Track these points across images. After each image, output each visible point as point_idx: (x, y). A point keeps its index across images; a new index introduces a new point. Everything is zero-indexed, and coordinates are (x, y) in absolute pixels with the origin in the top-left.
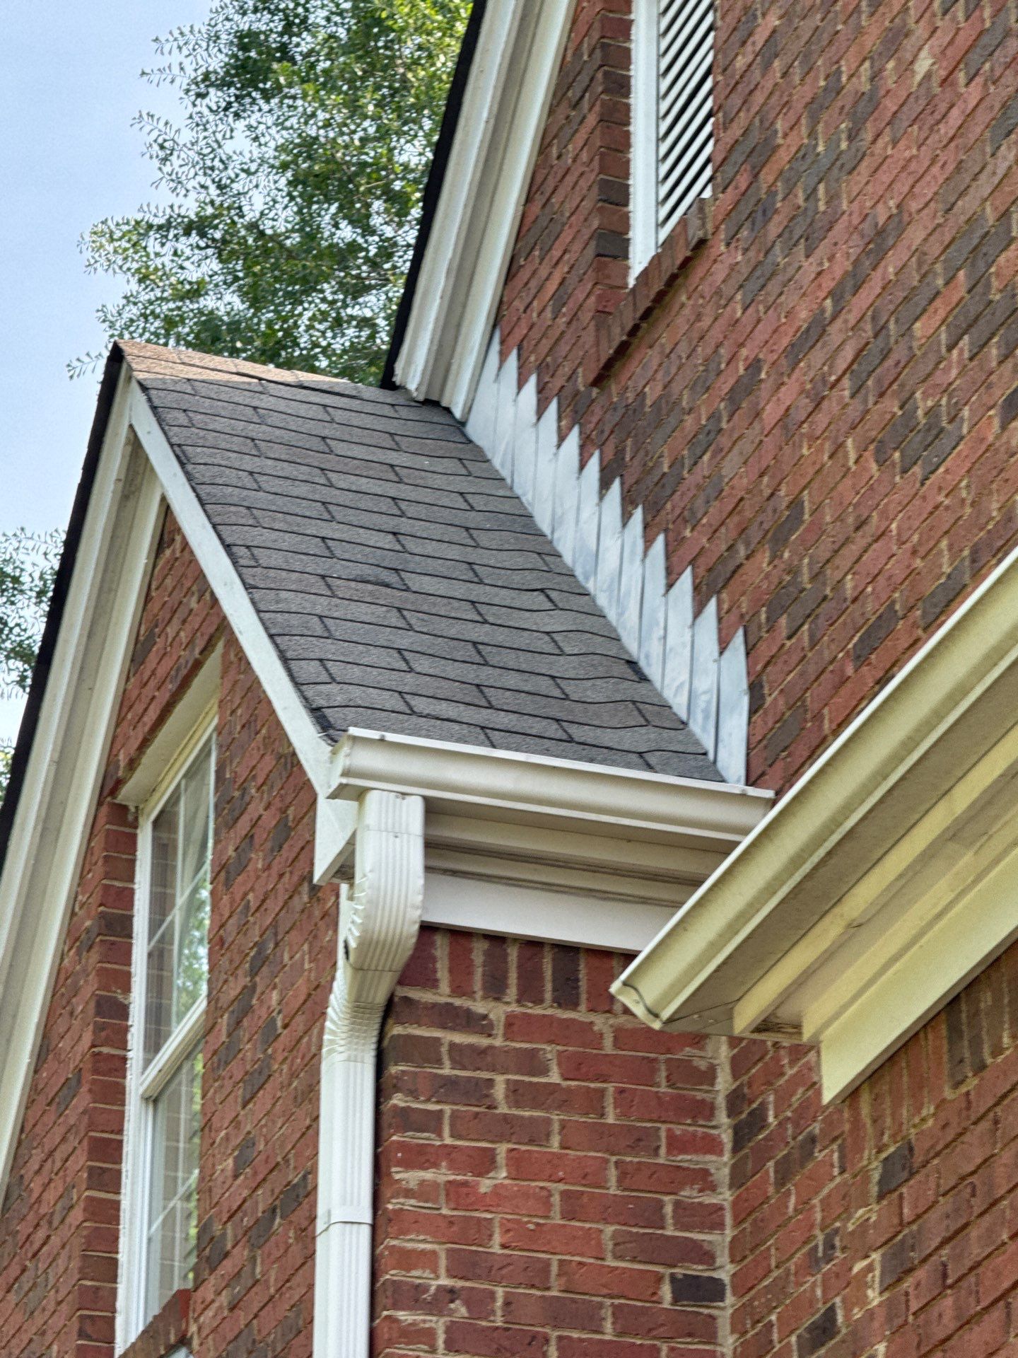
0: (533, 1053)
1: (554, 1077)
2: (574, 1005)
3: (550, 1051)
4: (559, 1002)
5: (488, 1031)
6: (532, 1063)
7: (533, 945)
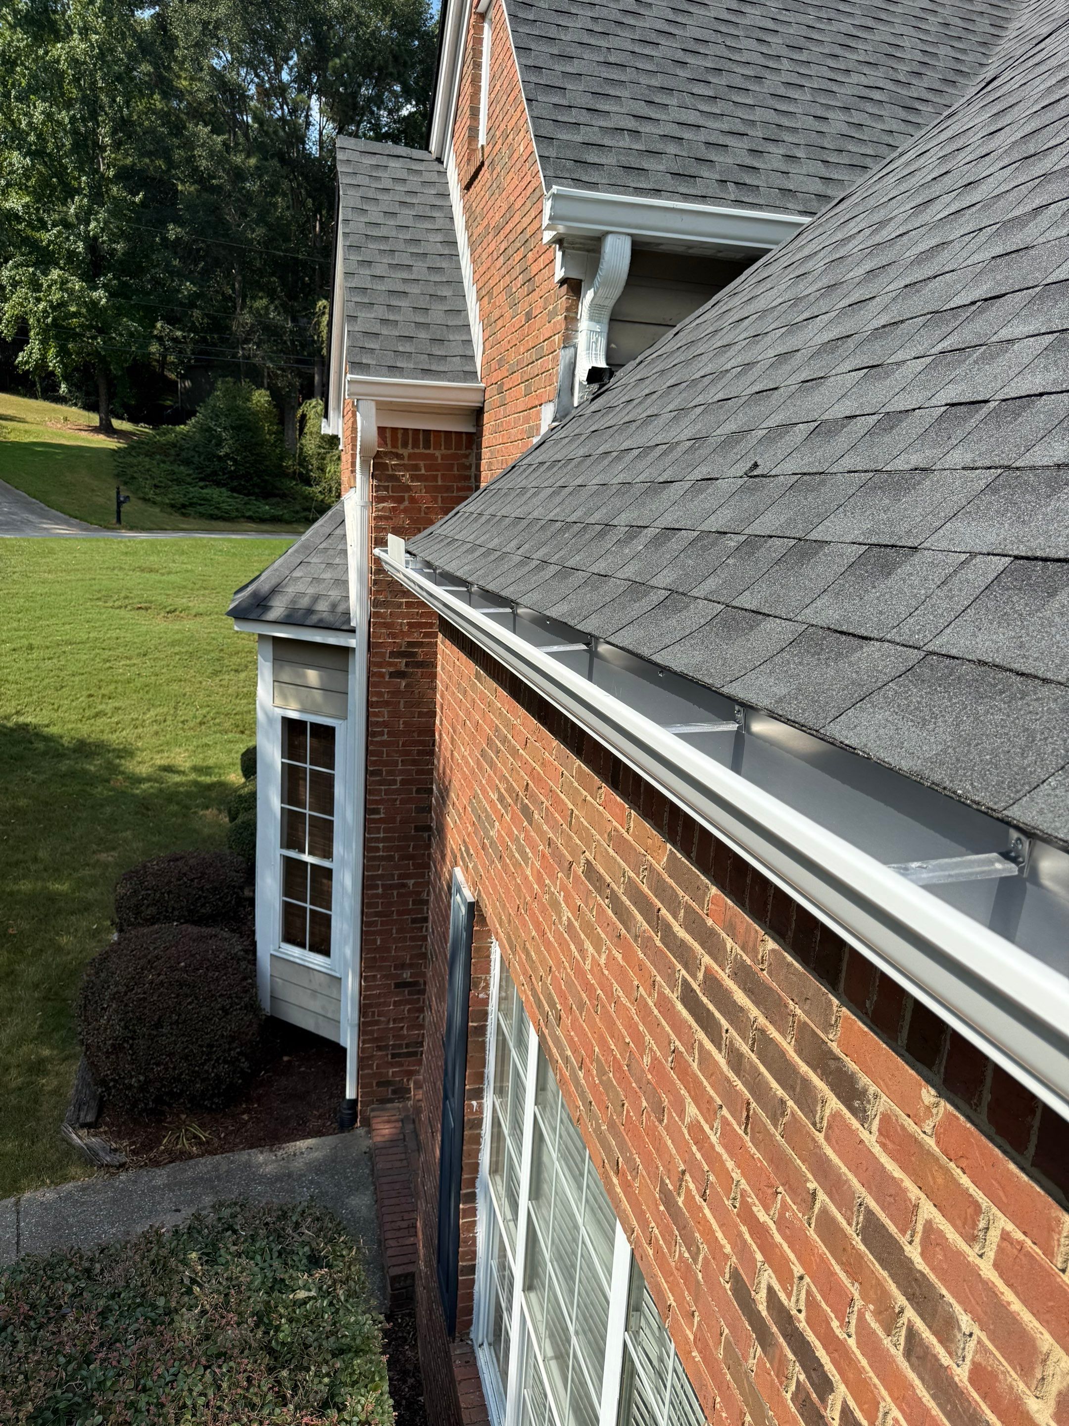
0: (416, 465)
1: (423, 472)
2: (429, 448)
3: (422, 463)
4: (424, 448)
5: (403, 459)
6: (416, 468)
7: (416, 431)
